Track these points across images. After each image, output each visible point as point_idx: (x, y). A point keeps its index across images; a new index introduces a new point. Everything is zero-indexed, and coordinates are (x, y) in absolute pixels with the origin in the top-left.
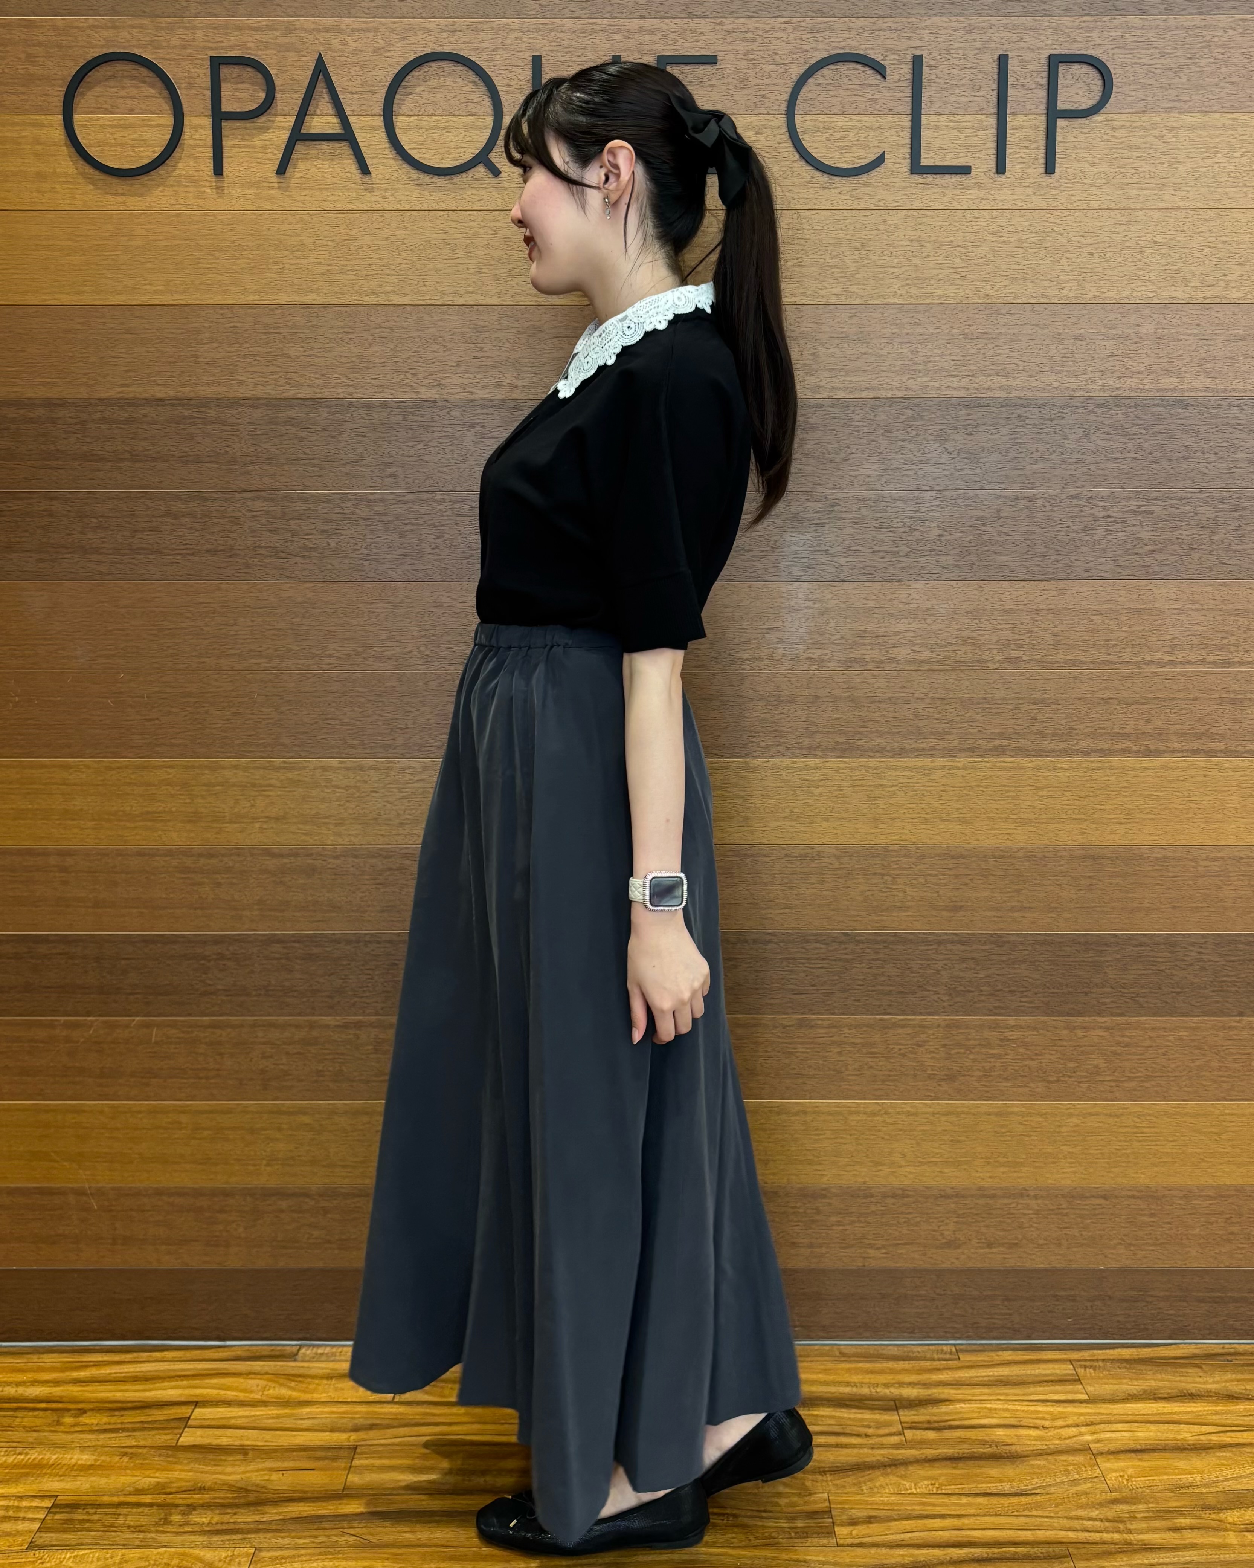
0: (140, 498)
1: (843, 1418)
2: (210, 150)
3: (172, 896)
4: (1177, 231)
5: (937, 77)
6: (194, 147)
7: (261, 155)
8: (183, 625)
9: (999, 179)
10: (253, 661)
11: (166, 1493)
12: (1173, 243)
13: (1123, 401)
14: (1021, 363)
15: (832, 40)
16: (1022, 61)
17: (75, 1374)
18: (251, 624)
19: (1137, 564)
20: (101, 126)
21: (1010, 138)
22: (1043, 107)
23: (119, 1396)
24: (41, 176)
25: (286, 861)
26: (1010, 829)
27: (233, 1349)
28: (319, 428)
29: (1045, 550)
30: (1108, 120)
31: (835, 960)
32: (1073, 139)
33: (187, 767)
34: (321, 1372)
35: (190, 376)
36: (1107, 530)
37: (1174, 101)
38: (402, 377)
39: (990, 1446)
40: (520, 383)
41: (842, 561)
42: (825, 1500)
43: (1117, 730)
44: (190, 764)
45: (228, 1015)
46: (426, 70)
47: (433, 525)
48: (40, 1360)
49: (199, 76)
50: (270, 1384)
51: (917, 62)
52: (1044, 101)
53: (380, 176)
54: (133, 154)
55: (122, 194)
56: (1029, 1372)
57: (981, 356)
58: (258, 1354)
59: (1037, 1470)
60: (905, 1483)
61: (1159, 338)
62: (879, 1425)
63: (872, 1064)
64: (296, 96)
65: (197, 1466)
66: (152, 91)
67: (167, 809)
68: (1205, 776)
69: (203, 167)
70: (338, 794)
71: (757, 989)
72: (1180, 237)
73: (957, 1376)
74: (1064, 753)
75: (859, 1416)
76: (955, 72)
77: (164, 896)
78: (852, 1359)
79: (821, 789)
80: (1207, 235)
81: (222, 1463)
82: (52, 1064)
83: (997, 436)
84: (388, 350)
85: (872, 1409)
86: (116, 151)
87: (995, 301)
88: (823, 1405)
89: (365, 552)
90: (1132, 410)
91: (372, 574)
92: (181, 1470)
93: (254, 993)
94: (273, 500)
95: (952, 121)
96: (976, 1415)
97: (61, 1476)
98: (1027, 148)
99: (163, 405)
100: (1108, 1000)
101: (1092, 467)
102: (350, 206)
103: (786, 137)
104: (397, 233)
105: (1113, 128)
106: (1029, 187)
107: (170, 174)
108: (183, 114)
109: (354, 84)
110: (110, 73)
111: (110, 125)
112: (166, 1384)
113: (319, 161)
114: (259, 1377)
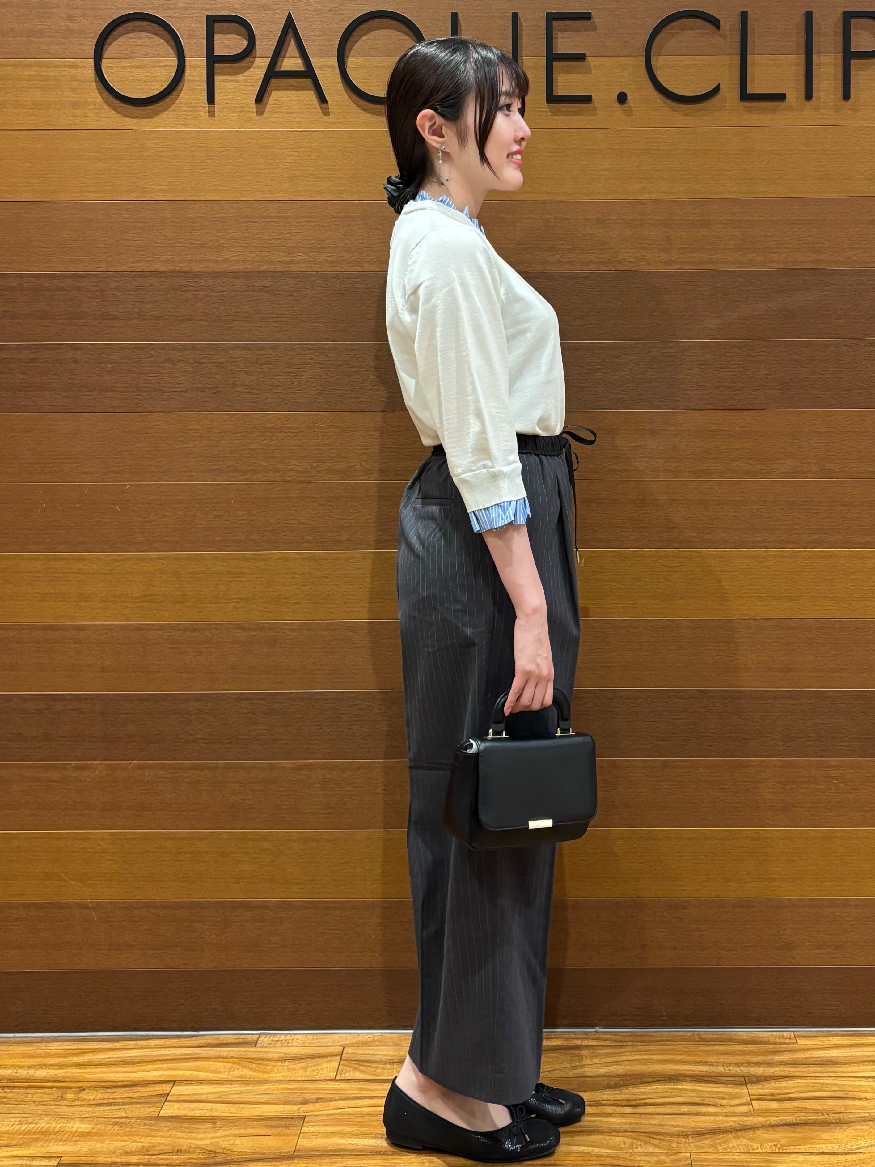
0: (145, 348)
1: (702, 1091)
2: (206, 84)
3: (163, 662)
5: (758, 27)
6: (192, 81)
7: (243, 87)
8: (177, 447)
9: (807, 103)
10: (231, 474)
11: (149, 1155)
16: (823, 16)
17: (75, 1059)
18: (230, 445)
20: (123, 67)
21: (815, 73)
22: (841, 49)
23: (111, 1076)
24: (75, 105)
25: (253, 633)
26: (828, 605)
27: (205, 1037)
28: (286, 294)
29: (850, 385)
31: (691, 713)
32: (862, 73)
33: (177, 559)
34: (276, 1056)
35: (187, 254)
38: (351, 255)
39: (823, 1114)
41: (691, 393)
42: (687, 1159)
44: (180, 557)
45: (205, 759)
46: (370, 23)
48: (47, 1048)
49: (197, 30)
50: (235, 1066)
51: (744, 16)
52: (841, 45)
53: (334, 103)
54: (146, 87)
55: (136, 117)
56: (854, 1054)
58: (225, 1042)
59: (862, 1134)
60: (752, 1144)
62: (732, 1097)
63: (723, 798)
64: (271, 43)
65: (174, 1133)
66: (162, 41)
67: (160, 593)
69: (198, 97)
70: (296, 580)
71: (629, 736)
73: (795, 1057)
74: (869, 545)
75: (715, 1090)
76: (773, 23)
77: (156, 663)
78: (709, 1043)
79: (678, 573)
81: (195, 1130)
82: (64, 800)
84: (340, 235)
85: (726, 1083)
86: (133, 85)
87: (804, 195)
88: (686, 1081)
89: (321, 388)
91: (325, 406)
92: (162, 1136)
93: (227, 741)
94: (249, 349)
95: (771, 60)
96: (810, 1089)
97: (64, 1141)
98: (829, 80)
99: (164, 277)
102: (312, 126)
103: (644, 72)
104: (348, 145)
106: (830, 108)
107: (174, 102)
108: (184, 57)
109: (315, 34)
110: (130, 29)
111: (129, 67)
112: (150, 1067)
113: (288, 92)
114: (225, 1060)
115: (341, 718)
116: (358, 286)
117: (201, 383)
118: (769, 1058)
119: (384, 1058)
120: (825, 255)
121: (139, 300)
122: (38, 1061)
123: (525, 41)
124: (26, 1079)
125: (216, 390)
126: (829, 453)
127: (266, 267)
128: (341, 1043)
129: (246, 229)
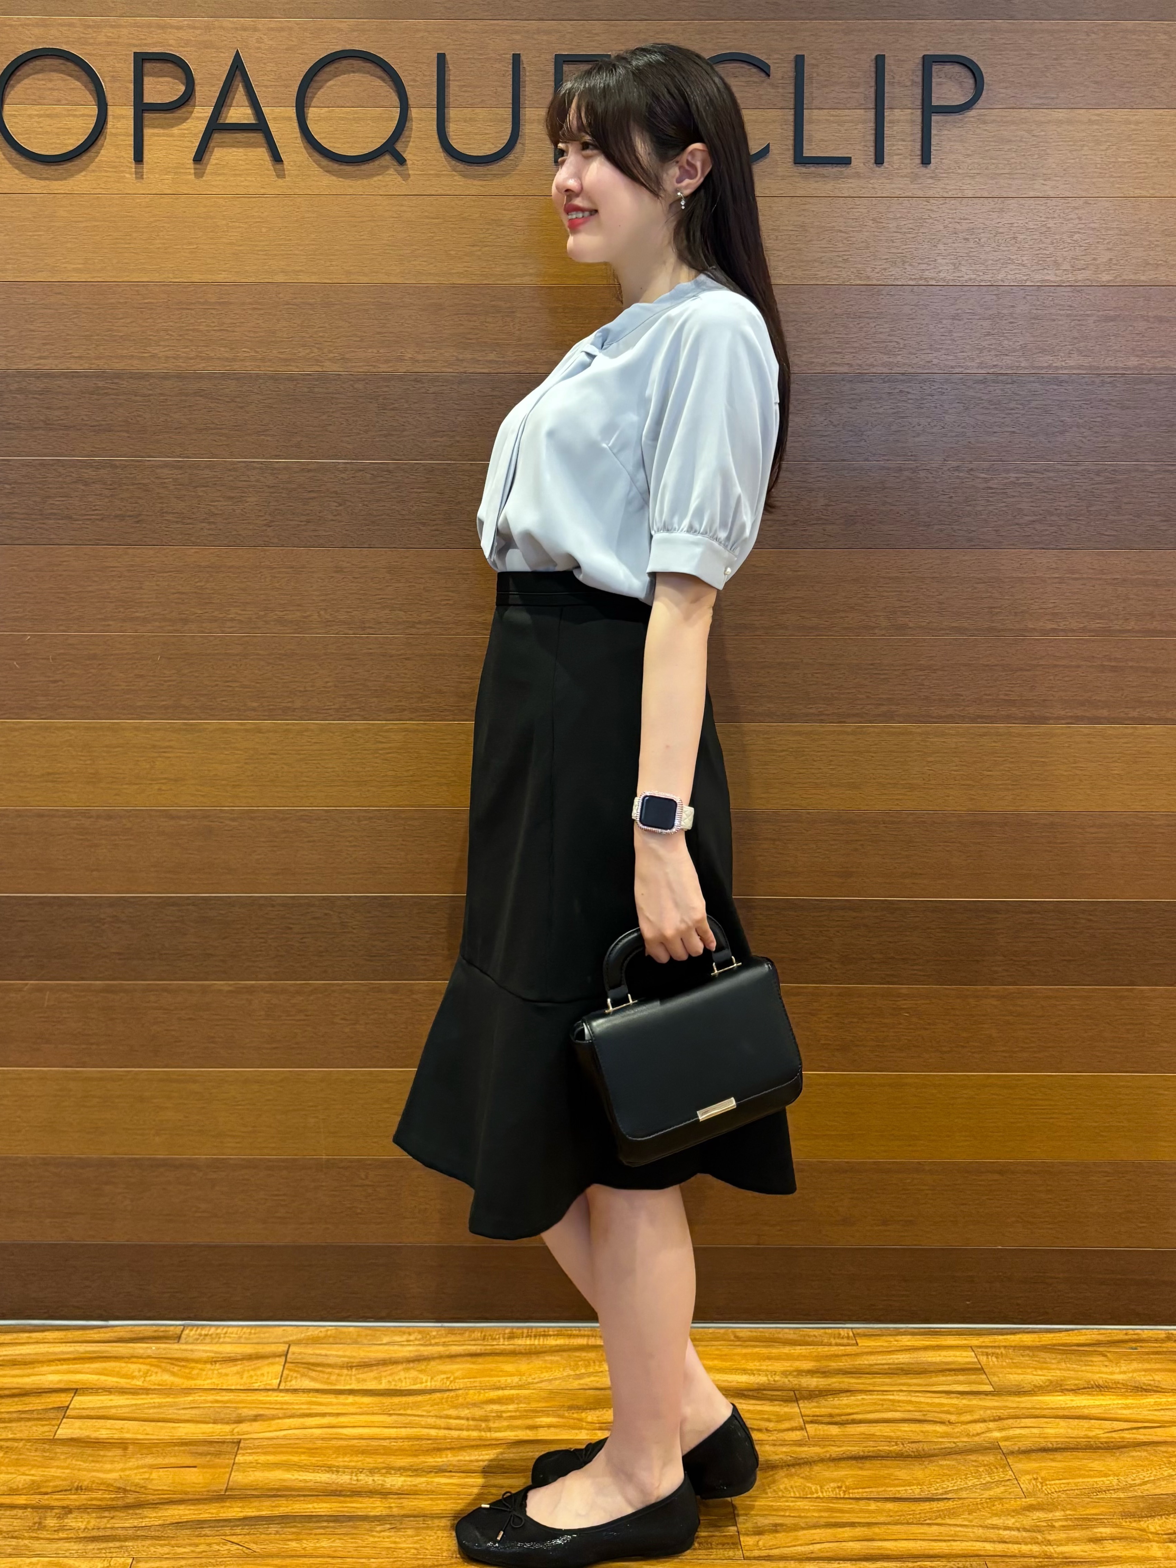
0: (52, 465)
2: (132, 138)
3: (69, 857)
4: (1048, 218)
5: (818, 75)
6: (115, 135)
7: (178, 143)
8: (90, 589)
9: (877, 169)
10: (157, 624)
11: (41, 1494)
12: (1044, 229)
13: (1001, 378)
14: (901, 341)
15: (719, 40)
16: (899, 60)
18: (156, 588)
19: (1017, 534)
20: (30, 116)
21: (887, 131)
22: (919, 103)
25: (183, 822)
26: (899, 794)
28: (227, 399)
29: (929, 520)
30: (980, 115)
32: (946, 132)
33: (88, 728)
34: (205, 1355)
35: (104, 349)
36: (988, 501)
37: (1041, 98)
38: (308, 351)
39: (896, 1443)
40: (420, 357)
43: (1002, 697)
44: (91, 725)
45: (121, 979)
46: (336, 65)
47: (336, 492)
49: (123, 71)
50: (152, 1369)
51: (799, 61)
52: (920, 97)
53: (292, 163)
54: (59, 141)
55: (46, 179)
56: (930, 1359)
57: (863, 334)
58: (140, 1336)
59: (946, 1470)
60: (810, 1485)
61: (1034, 318)
62: (780, 1418)
64: (214, 89)
65: (74, 1461)
66: (78, 83)
67: (67, 771)
68: (1089, 742)
69: (123, 154)
72: (1051, 223)
73: (856, 1363)
74: (950, 719)
75: (759, 1408)
76: (835, 70)
77: (61, 857)
78: (747, 1343)
80: (1077, 221)
81: (100, 1458)
83: (881, 410)
85: (771, 1399)
86: (42, 138)
87: (875, 282)
89: (269, 518)
90: (1009, 386)
91: (276, 540)
92: (58, 1466)
93: (148, 957)
94: (181, 467)
95: (833, 116)
96: (878, 1408)
98: (904, 140)
99: (78, 377)
100: (1000, 969)
101: (972, 440)
102: (263, 191)
104: (307, 215)
105: (985, 123)
106: (906, 176)
107: (91, 161)
108: (106, 105)
109: (268, 78)
110: (38, 68)
111: (37, 115)
112: (46, 1368)
113: (234, 149)
114: (141, 1360)
115: (291, 928)
116: (316, 390)
117: (120, 509)
118: (824, 1364)
119: (339, 1361)
120: (899, 357)
121: (46, 406)
123: (528, 90)
125: (140, 518)
126: (903, 604)
127: (202, 365)
128: (286, 1339)
129: (180, 318)
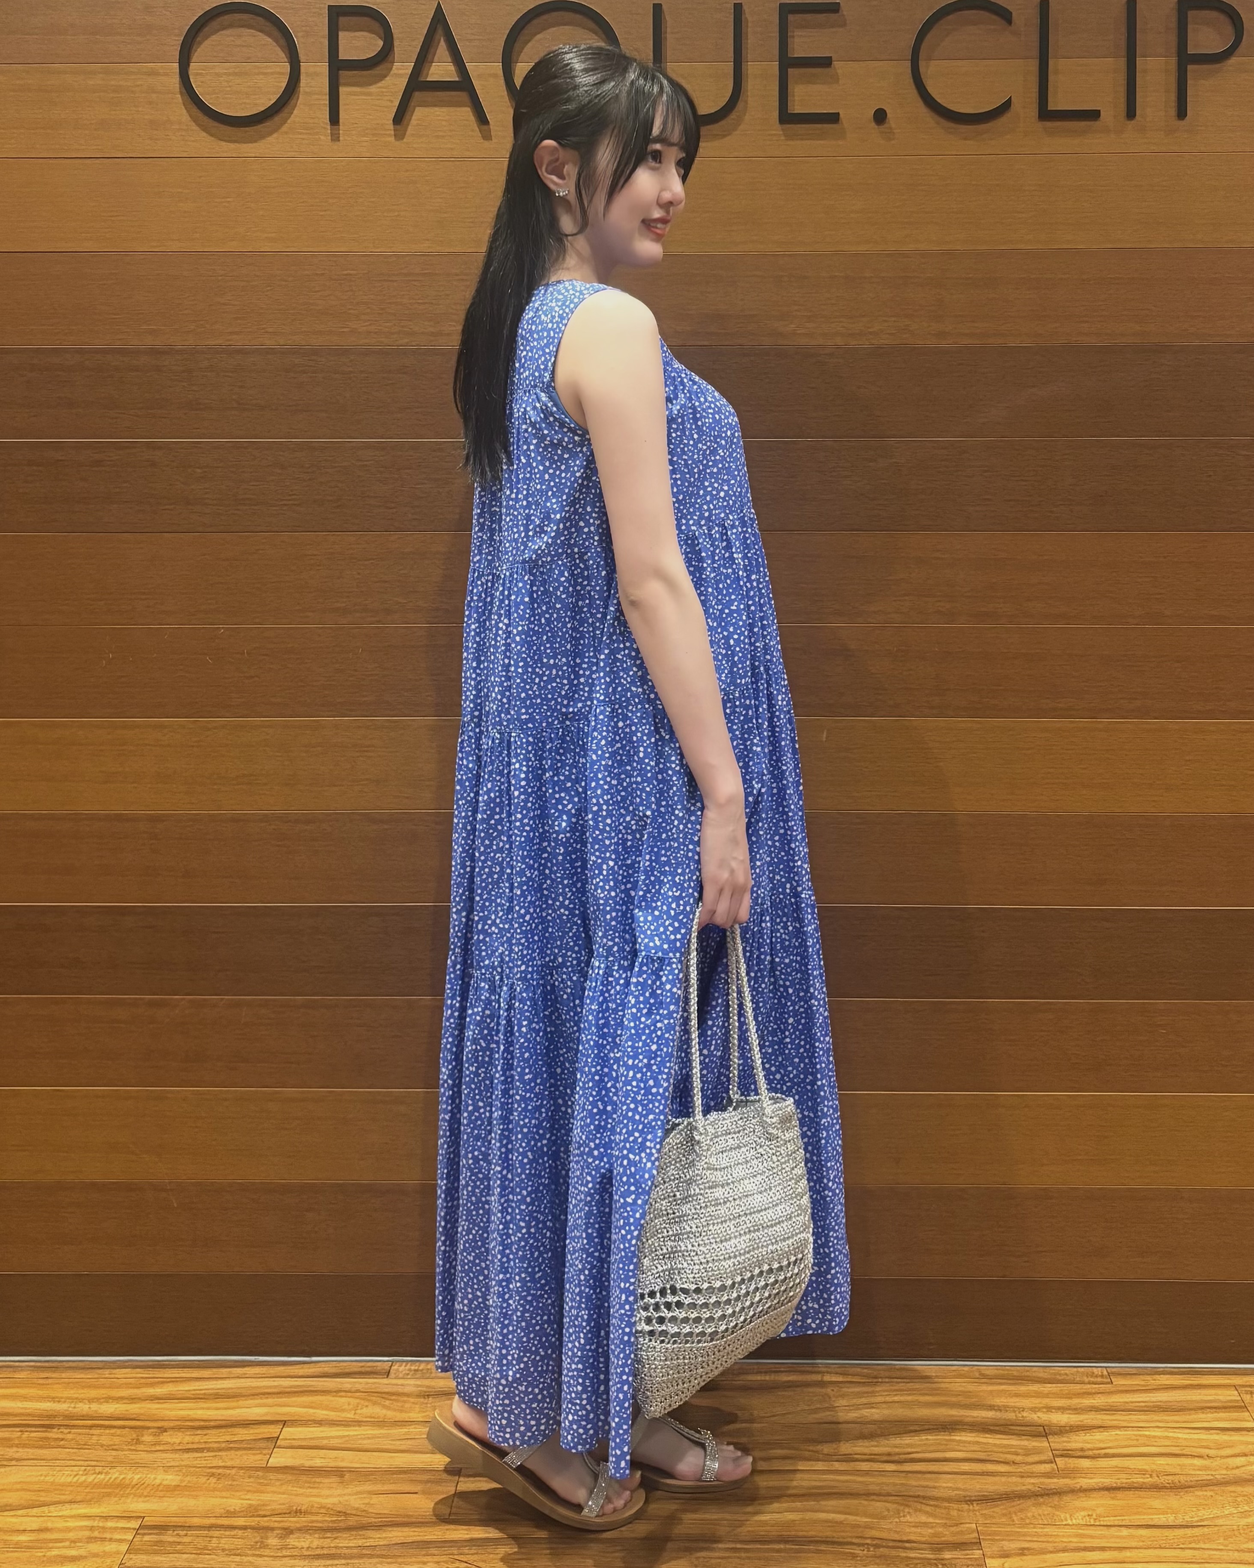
0: (246, 448)
1: (988, 1444)
2: (327, 98)
5: (1064, 21)
6: (309, 93)
7: (377, 103)
8: (287, 578)
9: (1129, 122)
10: (358, 614)
11: (259, 1516)
17: (152, 1391)
18: (357, 576)
20: (218, 74)
21: (1140, 82)
22: (1174, 50)
23: (201, 1414)
24: (154, 124)
25: (386, 826)
27: (321, 1364)
30: (1240, 63)
32: (1203, 82)
33: (286, 727)
34: (416, 1390)
39: (1151, 1476)
41: (971, 509)
44: (289, 724)
45: (321, 994)
46: (545, 17)
48: (112, 1376)
49: (317, 25)
50: (362, 1402)
51: (1043, 6)
52: (1175, 45)
53: (498, 123)
54: (250, 101)
55: (234, 141)
56: (1190, 1398)
57: (1113, 301)
59: (1203, 1501)
60: (1059, 1513)
62: (1028, 1452)
64: (414, 43)
65: (290, 1488)
66: (269, 40)
67: (263, 772)
69: (318, 115)
73: (1110, 1401)
74: (1211, 714)
75: (1002, 1445)
76: (1083, 16)
77: (258, 865)
78: (993, 1380)
82: (134, 1047)
85: (1018, 1434)
86: (231, 99)
92: (274, 1492)
93: (350, 970)
94: (383, 449)
95: (1080, 65)
96: (1132, 1443)
97: (147, 1496)
98: (1157, 91)
99: (272, 353)
102: (468, 154)
103: (909, 81)
105: (1245, 71)
106: (1160, 130)
107: (285, 121)
108: (299, 61)
109: (472, 32)
110: (227, 24)
111: (225, 74)
112: (250, 1402)
113: (436, 109)
114: (350, 1395)
117: (319, 494)
118: (1075, 1402)
120: (1152, 325)
121: (238, 384)
122: (102, 1392)
123: (751, 40)
124: (87, 1415)
125: (339, 503)
126: (1157, 590)
127: (406, 340)
129: (381, 291)
